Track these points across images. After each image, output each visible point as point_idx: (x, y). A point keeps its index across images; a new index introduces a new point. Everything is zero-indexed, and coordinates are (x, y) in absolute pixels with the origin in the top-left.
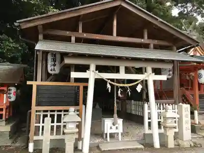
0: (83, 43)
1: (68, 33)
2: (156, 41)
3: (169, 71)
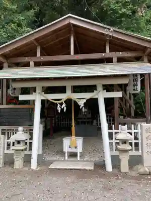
0: (42, 66)
1: (27, 59)
2: (121, 53)
3: (134, 86)
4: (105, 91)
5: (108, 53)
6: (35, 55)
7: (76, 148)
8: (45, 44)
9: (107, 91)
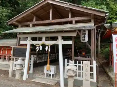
0: (36, 26)
1: (29, 23)
2: (77, 18)
3: (83, 37)
4: (63, 40)
5: (70, 19)
6: (33, 21)
7: (51, 71)
8: (39, 15)
9: (64, 40)
